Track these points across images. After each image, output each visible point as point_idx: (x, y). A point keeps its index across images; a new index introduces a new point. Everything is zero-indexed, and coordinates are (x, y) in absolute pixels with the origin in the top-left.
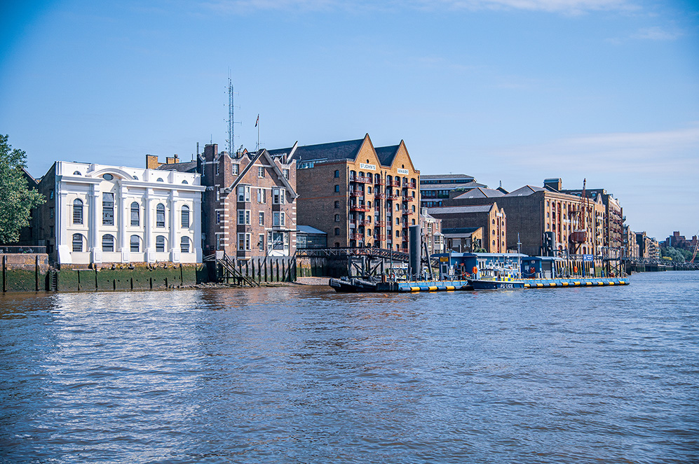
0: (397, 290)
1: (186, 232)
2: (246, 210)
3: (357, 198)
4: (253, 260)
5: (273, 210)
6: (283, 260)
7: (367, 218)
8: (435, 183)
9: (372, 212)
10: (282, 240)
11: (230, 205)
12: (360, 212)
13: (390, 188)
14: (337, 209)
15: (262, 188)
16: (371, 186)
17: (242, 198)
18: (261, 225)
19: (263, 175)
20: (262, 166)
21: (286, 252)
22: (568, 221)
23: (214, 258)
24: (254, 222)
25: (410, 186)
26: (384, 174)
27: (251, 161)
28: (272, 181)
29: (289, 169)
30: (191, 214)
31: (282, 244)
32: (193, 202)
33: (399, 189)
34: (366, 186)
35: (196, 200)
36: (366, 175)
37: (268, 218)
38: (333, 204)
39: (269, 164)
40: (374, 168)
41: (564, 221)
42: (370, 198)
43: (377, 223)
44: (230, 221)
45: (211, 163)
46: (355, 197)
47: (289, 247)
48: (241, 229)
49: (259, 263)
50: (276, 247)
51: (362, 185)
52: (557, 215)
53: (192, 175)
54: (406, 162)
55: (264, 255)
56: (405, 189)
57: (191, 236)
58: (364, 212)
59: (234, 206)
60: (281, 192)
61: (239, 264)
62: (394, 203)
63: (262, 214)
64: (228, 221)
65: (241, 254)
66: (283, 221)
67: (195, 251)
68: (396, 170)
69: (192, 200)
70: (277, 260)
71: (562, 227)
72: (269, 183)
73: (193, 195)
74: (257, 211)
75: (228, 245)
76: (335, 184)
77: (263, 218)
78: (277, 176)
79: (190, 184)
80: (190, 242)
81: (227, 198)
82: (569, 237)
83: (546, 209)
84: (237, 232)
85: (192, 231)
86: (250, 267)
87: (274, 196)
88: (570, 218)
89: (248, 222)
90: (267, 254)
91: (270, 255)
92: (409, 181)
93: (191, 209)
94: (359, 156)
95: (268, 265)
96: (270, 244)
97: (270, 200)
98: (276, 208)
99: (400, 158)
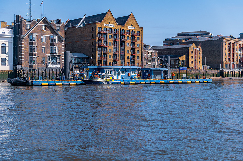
0: (32, 85)
1: (4, 56)
2: (33, 46)
3: (103, 40)
4: (38, 69)
5: (50, 46)
6: (56, 70)
7: (108, 50)
8: (192, 35)
9: (112, 47)
10: (56, 60)
11: (25, 43)
12: (104, 47)
13: (123, 35)
14: (93, 46)
15: (44, 35)
16: (112, 34)
17: (31, 40)
18: (44, 53)
19: (45, 29)
20: (44, 25)
21: (58, 66)
22: (239, 52)
23: (16, 68)
24: (39, 51)
25: (136, 34)
26: (119, 29)
27: (37, 23)
28: (50, 32)
29: (61, 26)
30: (7, 48)
31: (56, 62)
32: (8, 42)
33: (129, 36)
34: (108, 35)
35: (10, 41)
36: (108, 30)
37: (48, 50)
38: (91, 43)
39: (48, 24)
40: (113, 26)
41: (236, 52)
42: (110, 40)
43: (115, 52)
44: (25, 51)
45: (18, 24)
46: (102, 40)
47: (60, 63)
48: (31, 54)
49: (42, 71)
50: (52, 63)
51: (106, 34)
52: (231, 49)
53: (8, 29)
54: (134, 23)
55: (45, 67)
56: (133, 36)
57: (7, 58)
58: (107, 47)
59: (27, 44)
60: (55, 37)
61: (30, 71)
62: (126, 43)
63: (44, 48)
64: (24, 51)
65: (31, 66)
66: (55, 51)
67: (9, 65)
68: (127, 27)
69: (8, 41)
70: (53, 70)
71: (235, 55)
72: (48, 33)
73: (8, 39)
74: (41, 46)
75: (24, 62)
76: (92, 34)
77: (44, 49)
78: (53, 30)
79: (7, 34)
80: (6, 61)
81: (24, 40)
82: (240, 60)
83: (224, 46)
84: (29, 56)
85: (8, 56)
86: (37, 72)
87: (51, 39)
88: (240, 51)
89: (34, 51)
90: (47, 66)
91: (49, 67)
92: (136, 32)
93: (7, 45)
94: (103, 20)
95: (47, 72)
96: (49, 62)
97: (49, 42)
98: (52, 45)
99: (130, 21)
